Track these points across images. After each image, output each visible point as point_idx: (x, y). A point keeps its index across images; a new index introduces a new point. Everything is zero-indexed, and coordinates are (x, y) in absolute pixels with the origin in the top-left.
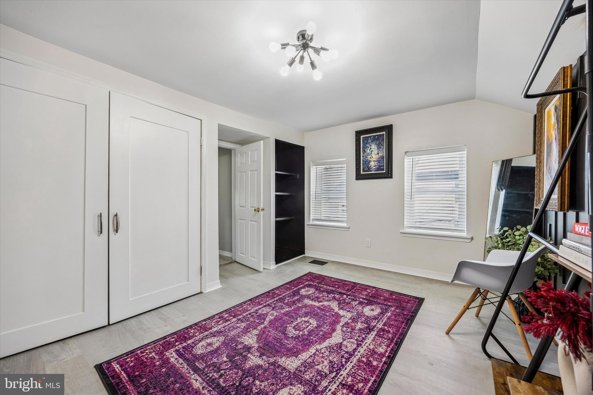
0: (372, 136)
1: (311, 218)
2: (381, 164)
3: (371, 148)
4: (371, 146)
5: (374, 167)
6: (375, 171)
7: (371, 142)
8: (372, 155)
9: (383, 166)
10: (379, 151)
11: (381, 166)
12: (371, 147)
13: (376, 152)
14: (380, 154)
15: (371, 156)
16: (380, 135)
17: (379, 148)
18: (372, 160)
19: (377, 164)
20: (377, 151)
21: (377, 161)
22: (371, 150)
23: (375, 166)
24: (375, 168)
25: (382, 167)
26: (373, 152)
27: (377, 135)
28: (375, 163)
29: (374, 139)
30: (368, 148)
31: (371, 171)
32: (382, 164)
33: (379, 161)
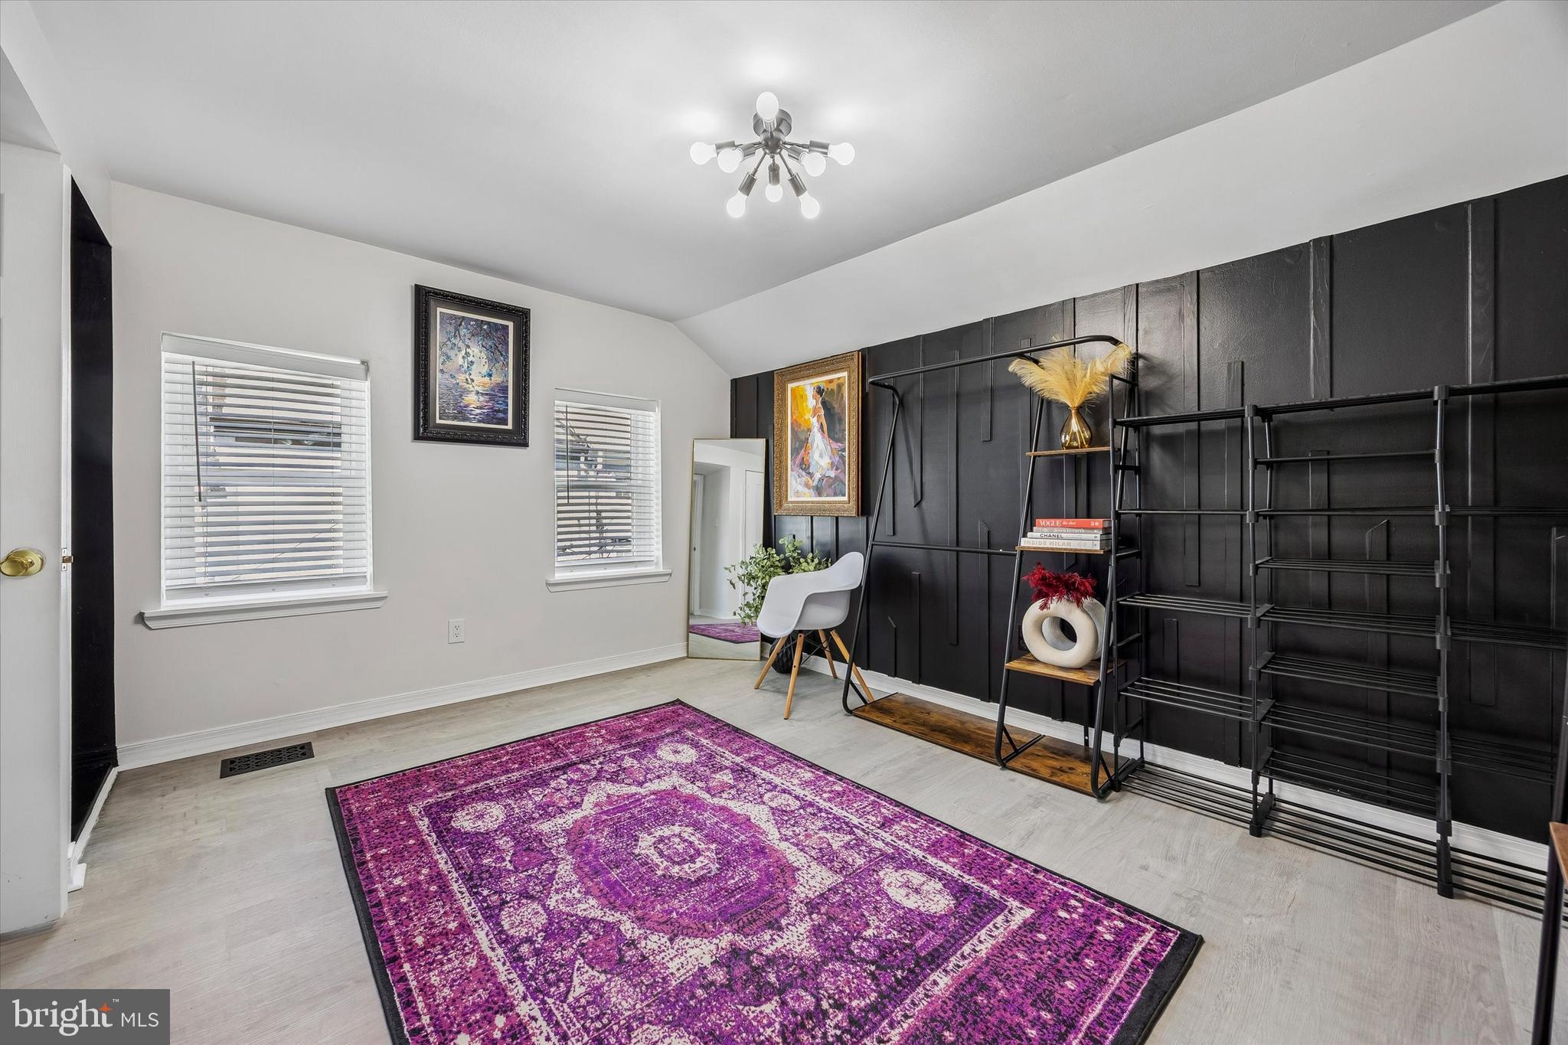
0: (472, 319)
1: (164, 584)
2: (497, 407)
3: (467, 354)
4: (468, 347)
5: (478, 411)
6: (479, 421)
7: (468, 336)
8: (470, 374)
9: (505, 412)
10: (494, 370)
11: (499, 411)
12: (468, 350)
13: (485, 370)
14: (497, 379)
15: (467, 377)
16: (496, 324)
17: (493, 360)
18: (472, 389)
19: (487, 402)
20: (486, 366)
21: (487, 394)
22: (470, 359)
23: (481, 408)
24: (480, 414)
25: (501, 415)
26: (474, 367)
27: (489, 323)
28: (482, 399)
29: (478, 330)
30: (460, 350)
31: (465, 419)
32: (502, 407)
33: (492, 397)
